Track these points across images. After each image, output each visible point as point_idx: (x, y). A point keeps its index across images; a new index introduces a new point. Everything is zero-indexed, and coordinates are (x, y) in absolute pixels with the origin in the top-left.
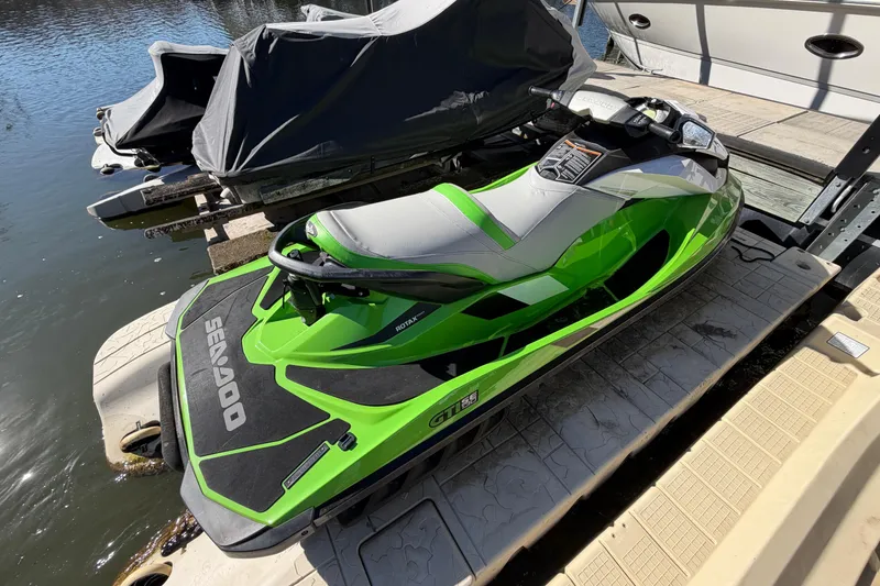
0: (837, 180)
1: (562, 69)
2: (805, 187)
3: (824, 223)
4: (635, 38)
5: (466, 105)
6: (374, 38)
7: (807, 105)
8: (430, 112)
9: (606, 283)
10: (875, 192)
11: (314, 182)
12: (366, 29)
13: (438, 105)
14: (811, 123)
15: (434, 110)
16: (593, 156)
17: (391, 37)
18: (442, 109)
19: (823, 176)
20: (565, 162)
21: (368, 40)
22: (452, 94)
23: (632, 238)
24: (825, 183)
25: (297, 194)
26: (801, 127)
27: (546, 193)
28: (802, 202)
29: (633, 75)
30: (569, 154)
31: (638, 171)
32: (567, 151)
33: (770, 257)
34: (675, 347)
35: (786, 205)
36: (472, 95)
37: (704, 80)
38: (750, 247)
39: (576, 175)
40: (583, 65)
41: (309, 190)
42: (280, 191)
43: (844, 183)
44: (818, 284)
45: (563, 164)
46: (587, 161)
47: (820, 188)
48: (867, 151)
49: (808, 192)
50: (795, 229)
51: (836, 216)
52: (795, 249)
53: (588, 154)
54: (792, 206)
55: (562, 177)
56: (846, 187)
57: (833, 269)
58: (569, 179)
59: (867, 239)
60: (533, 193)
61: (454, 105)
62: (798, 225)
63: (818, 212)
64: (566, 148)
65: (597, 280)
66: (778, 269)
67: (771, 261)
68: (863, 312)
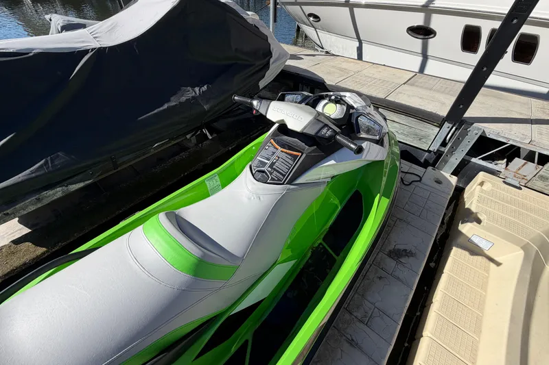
0: (447, 125)
1: (264, 61)
2: (429, 129)
3: (442, 149)
4: (315, 29)
5: (193, 98)
6: (92, 50)
7: (417, 70)
8: (161, 109)
9: (324, 239)
10: (468, 130)
11: (51, 192)
12: (83, 42)
13: (168, 101)
14: (421, 83)
15: (166, 106)
16: (295, 157)
17: (109, 47)
18: (172, 104)
19: (439, 122)
20: (273, 164)
21: (86, 52)
22: (180, 90)
23: (336, 202)
24: (441, 126)
25: (32, 208)
26: (417, 86)
27: (261, 198)
28: (428, 138)
29: (314, 55)
30: (274, 157)
31: (332, 162)
32: (274, 153)
33: (419, 179)
34: (380, 278)
35: (420, 140)
36: (197, 89)
37: (360, 57)
38: (406, 173)
39: (284, 176)
40: (279, 56)
41: (46, 202)
42: (8, 211)
43: (451, 126)
44: (449, 194)
45: (271, 166)
46: (291, 162)
47: (438, 129)
48: (461, 106)
49: (431, 132)
50: (427, 154)
51: (449, 145)
52: (430, 168)
53: (290, 155)
54: (424, 140)
55: (272, 179)
56: (452, 128)
57: (454, 180)
58: (279, 180)
59: (468, 158)
60: (249, 199)
61: (183, 99)
62: (429, 151)
63: (439, 144)
64: (272, 149)
65: (317, 240)
66: (425, 187)
67: (420, 181)
68: (481, 217)
